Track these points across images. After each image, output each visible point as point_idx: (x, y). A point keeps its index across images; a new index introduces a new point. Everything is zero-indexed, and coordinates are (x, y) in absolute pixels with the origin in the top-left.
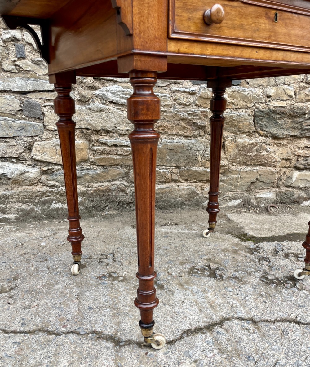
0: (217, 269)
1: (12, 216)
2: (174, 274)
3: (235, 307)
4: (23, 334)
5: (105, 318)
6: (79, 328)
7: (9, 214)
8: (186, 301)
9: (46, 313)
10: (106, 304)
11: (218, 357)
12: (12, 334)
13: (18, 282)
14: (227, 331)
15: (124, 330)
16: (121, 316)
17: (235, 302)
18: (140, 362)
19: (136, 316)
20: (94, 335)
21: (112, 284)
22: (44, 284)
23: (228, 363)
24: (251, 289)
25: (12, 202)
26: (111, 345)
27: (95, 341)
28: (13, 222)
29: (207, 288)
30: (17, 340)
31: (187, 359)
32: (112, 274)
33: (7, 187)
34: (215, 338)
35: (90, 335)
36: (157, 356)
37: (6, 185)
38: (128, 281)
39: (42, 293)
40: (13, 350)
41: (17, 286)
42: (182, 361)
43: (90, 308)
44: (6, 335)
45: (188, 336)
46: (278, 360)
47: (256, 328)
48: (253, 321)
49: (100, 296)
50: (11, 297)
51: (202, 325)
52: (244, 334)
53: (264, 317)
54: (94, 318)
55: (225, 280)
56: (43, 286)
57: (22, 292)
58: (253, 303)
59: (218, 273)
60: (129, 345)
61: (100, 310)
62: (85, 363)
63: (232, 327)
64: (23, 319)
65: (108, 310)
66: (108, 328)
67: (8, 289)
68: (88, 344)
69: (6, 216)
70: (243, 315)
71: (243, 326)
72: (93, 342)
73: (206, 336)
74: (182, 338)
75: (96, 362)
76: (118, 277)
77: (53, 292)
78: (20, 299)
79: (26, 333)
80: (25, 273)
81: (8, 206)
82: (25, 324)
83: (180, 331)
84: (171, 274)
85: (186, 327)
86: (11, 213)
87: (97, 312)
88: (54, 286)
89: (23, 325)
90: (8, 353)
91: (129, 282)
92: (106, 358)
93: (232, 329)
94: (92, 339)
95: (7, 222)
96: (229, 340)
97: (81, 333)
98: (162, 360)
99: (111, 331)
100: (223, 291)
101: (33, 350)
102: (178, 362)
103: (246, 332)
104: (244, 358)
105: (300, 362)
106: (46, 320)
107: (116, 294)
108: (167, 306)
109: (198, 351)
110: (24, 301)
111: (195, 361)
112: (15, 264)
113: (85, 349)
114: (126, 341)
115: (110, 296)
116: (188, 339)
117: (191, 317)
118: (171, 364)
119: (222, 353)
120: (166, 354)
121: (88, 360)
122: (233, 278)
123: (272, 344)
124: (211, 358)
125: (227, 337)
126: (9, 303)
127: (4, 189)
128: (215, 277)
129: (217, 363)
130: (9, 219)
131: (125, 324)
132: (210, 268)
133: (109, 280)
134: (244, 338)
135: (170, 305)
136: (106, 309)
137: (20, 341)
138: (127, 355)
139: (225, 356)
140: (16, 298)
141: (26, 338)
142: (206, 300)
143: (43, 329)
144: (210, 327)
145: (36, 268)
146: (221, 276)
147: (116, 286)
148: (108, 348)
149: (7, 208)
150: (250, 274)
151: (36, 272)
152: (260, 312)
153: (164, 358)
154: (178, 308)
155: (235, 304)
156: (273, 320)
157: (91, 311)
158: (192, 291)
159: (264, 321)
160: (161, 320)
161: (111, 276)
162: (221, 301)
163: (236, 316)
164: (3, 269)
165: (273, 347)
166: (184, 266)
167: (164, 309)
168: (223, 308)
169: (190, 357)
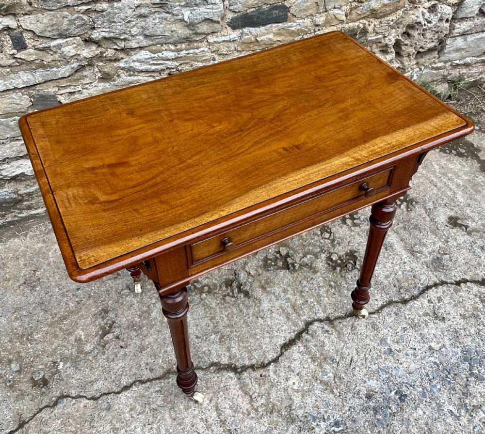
0: (287, 255)
1: (40, 211)
2: (252, 272)
3: (313, 308)
4: (158, 381)
5: (215, 346)
6: (199, 362)
7: (36, 209)
8: (273, 309)
9: (163, 351)
10: (209, 328)
11: (312, 366)
12: (148, 383)
13: (111, 315)
14: (312, 336)
15: (236, 356)
16: (227, 340)
17: (312, 300)
18: (259, 385)
19: (239, 337)
20: (215, 368)
21: (202, 299)
22: (138, 313)
23: (320, 370)
24: (321, 278)
25: (37, 196)
26: (232, 374)
27: (218, 373)
28: (43, 216)
29: (285, 287)
30: (157, 389)
31: (292, 374)
32: (195, 284)
33: (28, 182)
34: (306, 347)
35: (212, 368)
36: (269, 376)
37: (24, 180)
38: (214, 291)
39: (144, 326)
40: (160, 399)
41: (114, 322)
42: (289, 376)
43: (197, 337)
44: (144, 385)
45: (286, 350)
46: (352, 358)
47: (332, 327)
48: (329, 320)
49: (198, 319)
50: (118, 337)
51: (293, 335)
52: (326, 337)
53: (337, 314)
54: (206, 348)
55: (298, 270)
56: (140, 316)
57: (125, 329)
58: (326, 299)
59: (290, 261)
60: (245, 370)
61: (206, 338)
62: (221, 397)
63: (315, 332)
64: (147, 364)
65: (213, 336)
66: (222, 357)
67: (107, 328)
68: (214, 377)
69: (34, 212)
70: (321, 315)
71: (323, 328)
72: (218, 375)
73: (299, 347)
74: (282, 354)
75: (229, 394)
76: (203, 287)
77: (153, 323)
78: (128, 338)
79: (159, 378)
80: (111, 302)
81: (33, 202)
82: (153, 369)
83: (278, 346)
84: (250, 273)
85: (281, 341)
86: (39, 207)
87: (206, 340)
88: (150, 314)
89: (151, 370)
90: (158, 403)
91: (215, 293)
92: (234, 389)
93: (316, 333)
94: (215, 372)
95: (37, 217)
96: (315, 346)
97: (204, 367)
98: (274, 379)
99: (226, 360)
100: (300, 289)
101: (175, 395)
102: (286, 379)
103: (326, 335)
104: (329, 361)
105: (367, 356)
106: (167, 360)
107: (211, 314)
108: (260, 319)
109: (297, 363)
110: (134, 341)
111: (298, 374)
112: (92, 290)
113: (214, 383)
114: (242, 367)
115: (207, 317)
116: (287, 353)
117: (282, 328)
118: (282, 381)
119: (314, 361)
120: (275, 372)
121: (221, 393)
122: (304, 266)
123: (346, 343)
124: (307, 368)
125: (314, 344)
126: (122, 347)
127: (25, 186)
128: (289, 269)
129: (312, 372)
130: (38, 214)
131: (234, 349)
132: (281, 255)
133: (196, 294)
134: (326, 341)
135: (262, 318)
136: (211, 336)
137: (160, 389)
138: (247, 381)
139: (316, 363)
140: (123, 339)
141: (163, 384)
142: (289, 304)
143: (170, 370)
144: (299, 336)
145: (116, 291)
146: (293, 265)
147: (207, 302)
148: (231, 378)
149: (32, 204)
150: (316, 256)
151: (121, 297)
152: (333, 308)
153: (275, 377)
154: (269, 320)
155: (313, 302)
156: (344, 315)
157: (200, 340)
158: (274, 294)
159: (337, 319)
160: (260, 337)
161: (195, 287)
162: (301, 302)
163: (316, 318)
164: (84, 300)
165: (348, 345)
166: (257, 257)
167: (259, 324)
168: (305, 310)
169: (293, 372)
